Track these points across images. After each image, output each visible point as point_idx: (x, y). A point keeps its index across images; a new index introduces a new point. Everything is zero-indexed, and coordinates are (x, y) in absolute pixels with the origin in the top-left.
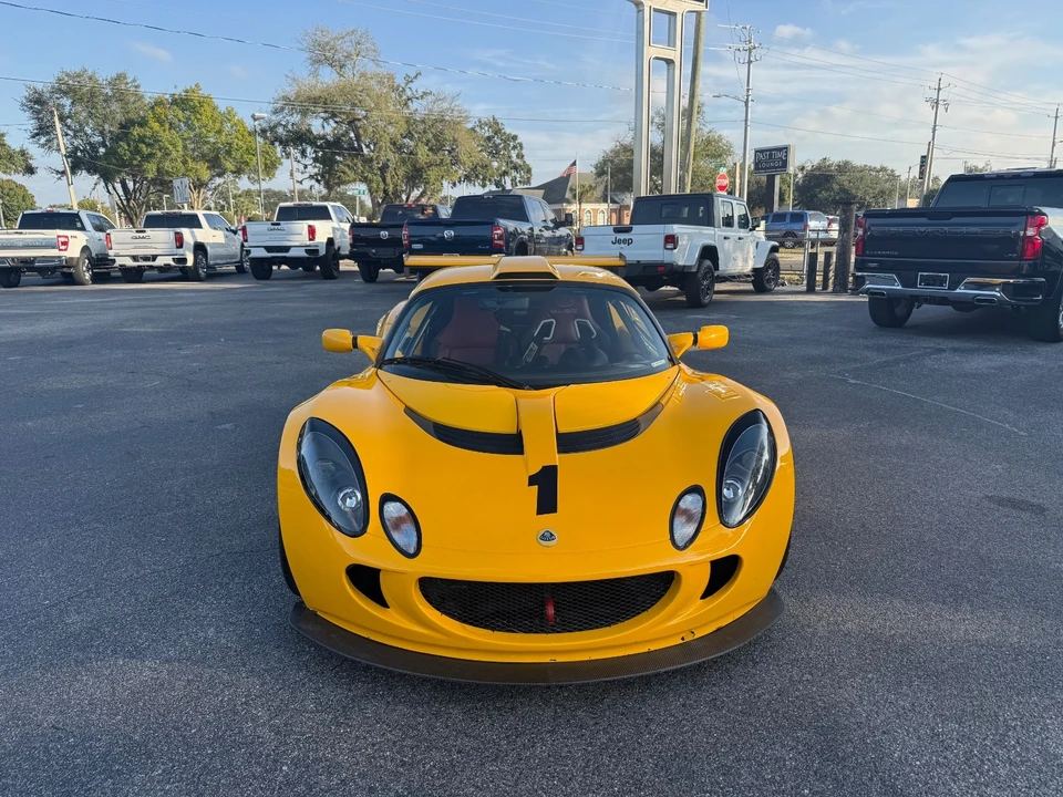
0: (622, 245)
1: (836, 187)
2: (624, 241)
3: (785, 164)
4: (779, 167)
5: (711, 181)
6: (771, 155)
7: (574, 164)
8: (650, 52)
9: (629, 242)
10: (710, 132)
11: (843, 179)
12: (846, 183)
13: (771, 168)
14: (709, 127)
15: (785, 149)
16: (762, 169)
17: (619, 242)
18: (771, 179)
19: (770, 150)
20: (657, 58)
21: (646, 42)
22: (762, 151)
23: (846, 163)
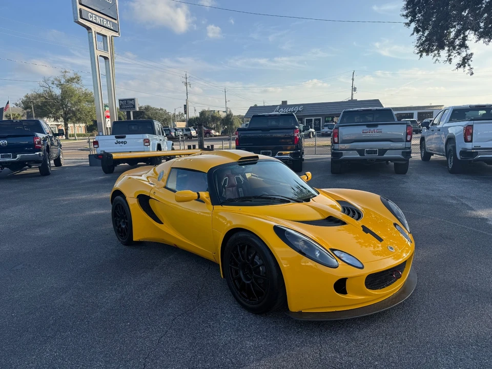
0: (121, 144)
1: (146, 117)
2: (122, 142)
3: (134, 106)
4: (131, 108)
5: (91, 113)
6: (127, 102)
7: (8, 103)
8: (97, 53)
9: (125, 143)
10: (86, 90)
11: (149, 113)
12: (150, 115)
13: (127, 108)
14: (86, 87)
15: (133, 100)
16: (123, 108)
17: (119, 143)
18: (128, 113)
19: (126, 100)
20: (100, 56)
21: (95, 48)
22: (122, 100)
23: (148, 106)
